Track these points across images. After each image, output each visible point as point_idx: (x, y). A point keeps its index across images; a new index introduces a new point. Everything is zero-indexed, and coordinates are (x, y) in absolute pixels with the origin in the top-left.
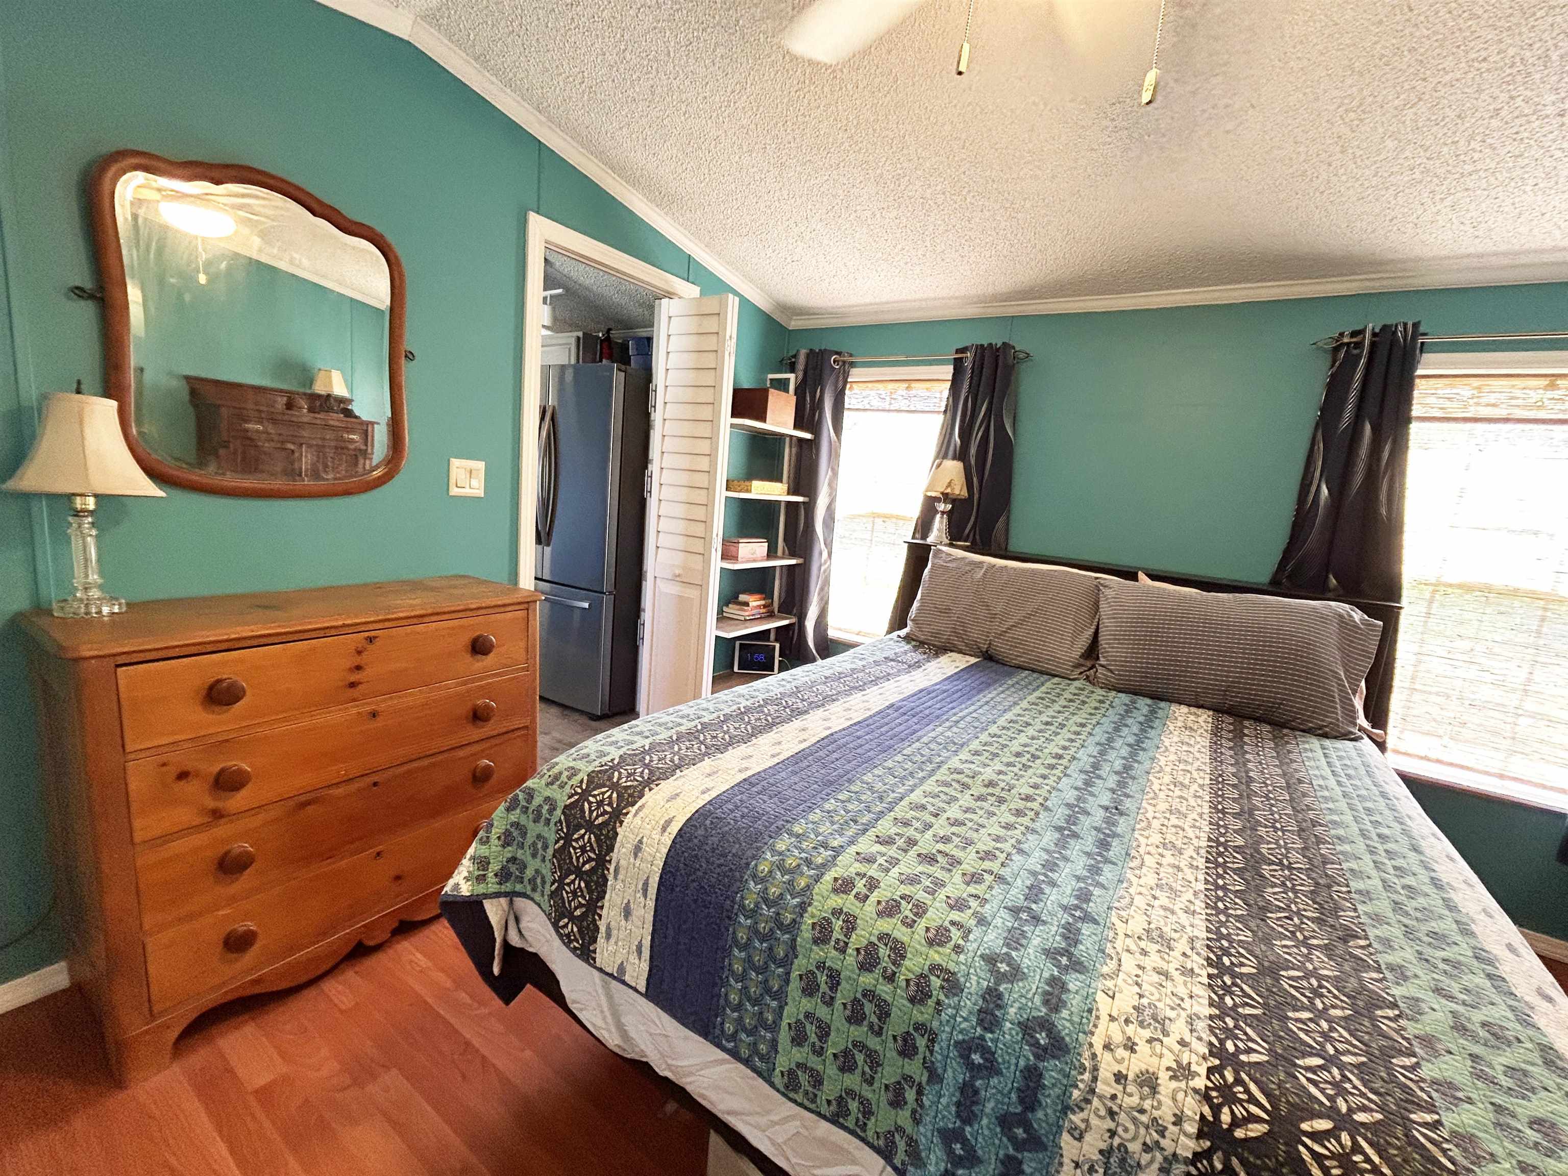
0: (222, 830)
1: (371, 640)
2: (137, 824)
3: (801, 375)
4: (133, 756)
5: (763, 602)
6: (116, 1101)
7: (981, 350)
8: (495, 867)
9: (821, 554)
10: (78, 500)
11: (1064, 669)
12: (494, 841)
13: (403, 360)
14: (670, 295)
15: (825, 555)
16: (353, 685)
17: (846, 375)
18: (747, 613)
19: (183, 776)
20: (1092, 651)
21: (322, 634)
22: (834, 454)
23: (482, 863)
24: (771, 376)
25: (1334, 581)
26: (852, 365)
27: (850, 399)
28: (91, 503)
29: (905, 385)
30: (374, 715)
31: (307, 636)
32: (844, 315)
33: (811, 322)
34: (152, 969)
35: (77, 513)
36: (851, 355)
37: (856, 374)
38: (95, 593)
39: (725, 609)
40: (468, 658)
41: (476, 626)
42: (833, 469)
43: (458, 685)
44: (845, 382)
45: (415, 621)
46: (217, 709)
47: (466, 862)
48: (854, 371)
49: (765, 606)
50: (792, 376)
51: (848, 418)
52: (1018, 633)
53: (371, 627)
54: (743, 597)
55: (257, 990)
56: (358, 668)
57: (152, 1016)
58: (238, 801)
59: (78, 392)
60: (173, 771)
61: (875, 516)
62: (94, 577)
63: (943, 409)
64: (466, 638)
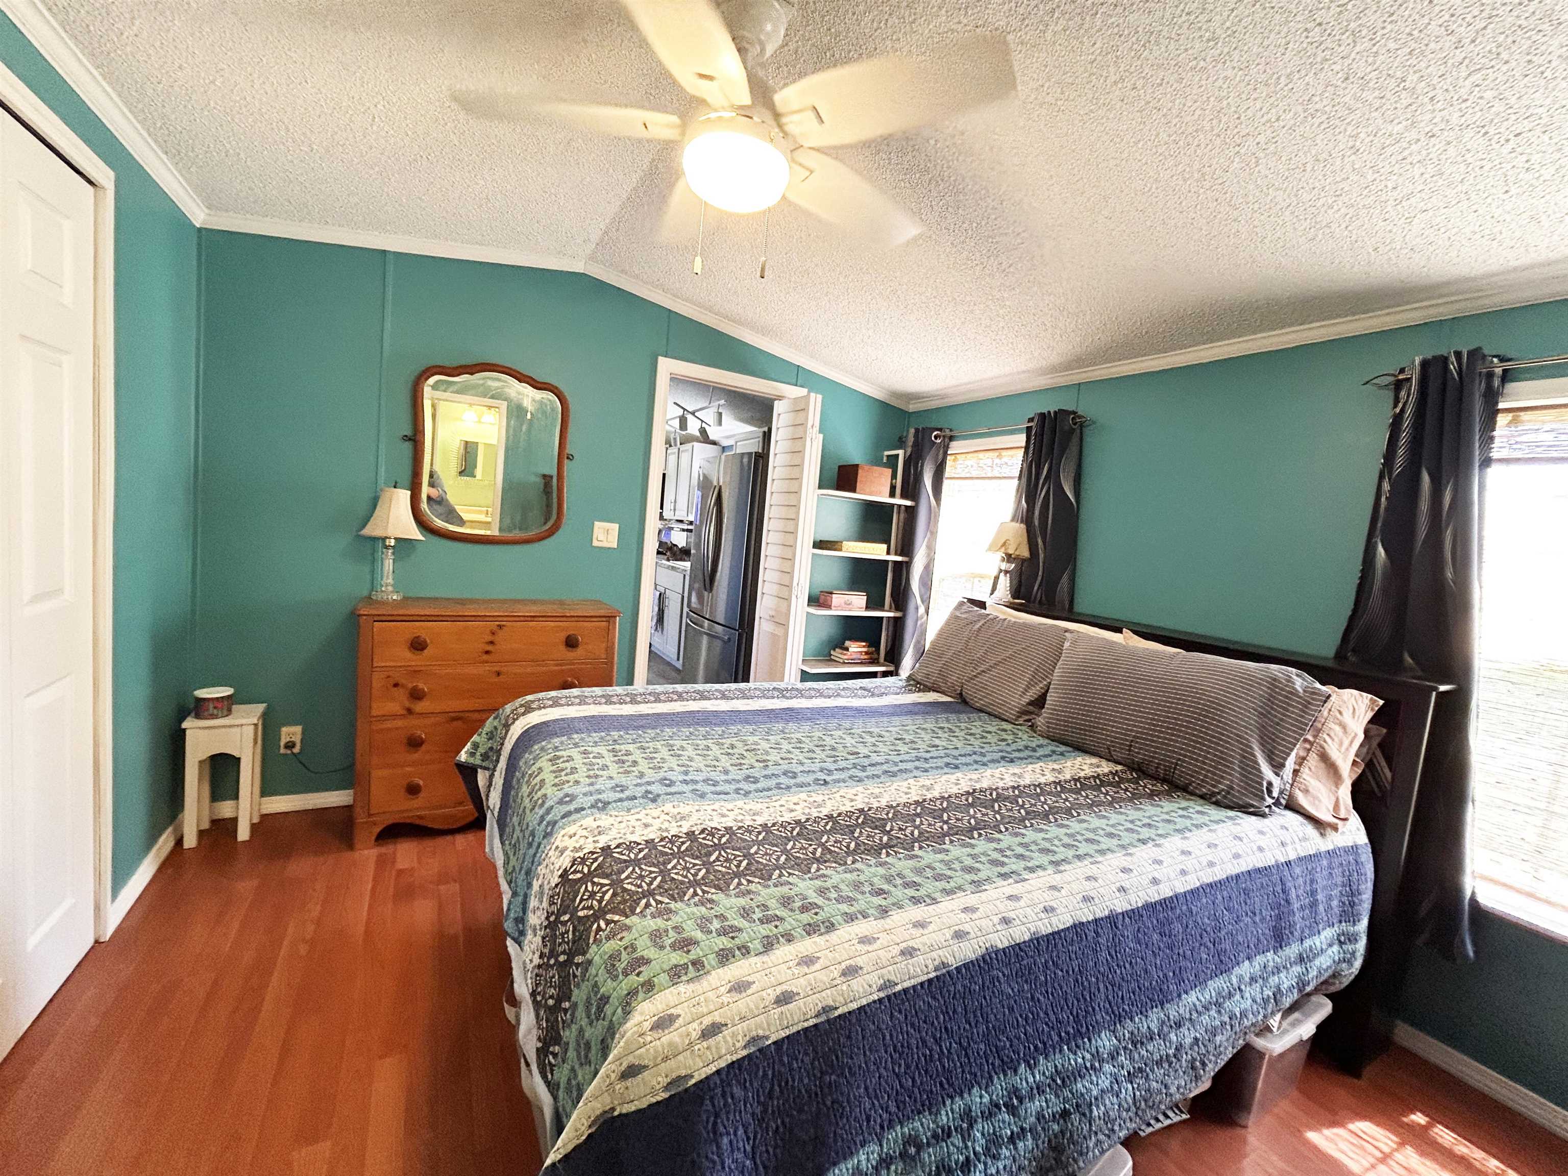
0: (413, 721)
1: (500, 627)
2: (374, 705)
3: (909, 450)
4: (378, 669)
5: (865, 649)
6: (348, 854)
7: (1042, 416)
8: (481, 750)
9: (917, 608)
10: (387, 540)
11: (1011, 714)
12: (484, 735)
13: (566, 461)
14: (780, 398)
15: (922, 610)
16: (487, 652)
17: (947, 448)
18: (845, 657)
19: (396, 685)
20: (1040, 702)
21: (473, 619)
22: (933, 518)
23: (476, 746)
24: (887, 453)
25: (1410, 661)
26: (951, 438)
27: (950, 470)
28: (393, 542)
29: (996, 454)
30: (498, 674)
31: (466, 619)
32: (943, 397)
33: (924, 404)
34: (372, 788)
35: (387, 547)
36: (951, 430)
37: (956, 447)
38: (390, 588)
39: (832, 652)
40: (562, 648)
41: (571, 628)
42: (932, 533)
43: (557, 665)
44: (945, 454)
45: (529, 619)
46: (416, 652)
47: (469, 744)
48: (954, 444)
49: (866, 653)
50: (901, 452)
51: (947, 486)
52: (984, 678)
53: (500, 619)
54: (847, 643)
55: (418, 822)
56: (492, 643)
57: (370, 815)
58: (420, 707)
59: (395, 487)
60: (392, 682)
61: (974, 576)
62: (390, 581)
63: (1017, 475)
64: (563, 636)
